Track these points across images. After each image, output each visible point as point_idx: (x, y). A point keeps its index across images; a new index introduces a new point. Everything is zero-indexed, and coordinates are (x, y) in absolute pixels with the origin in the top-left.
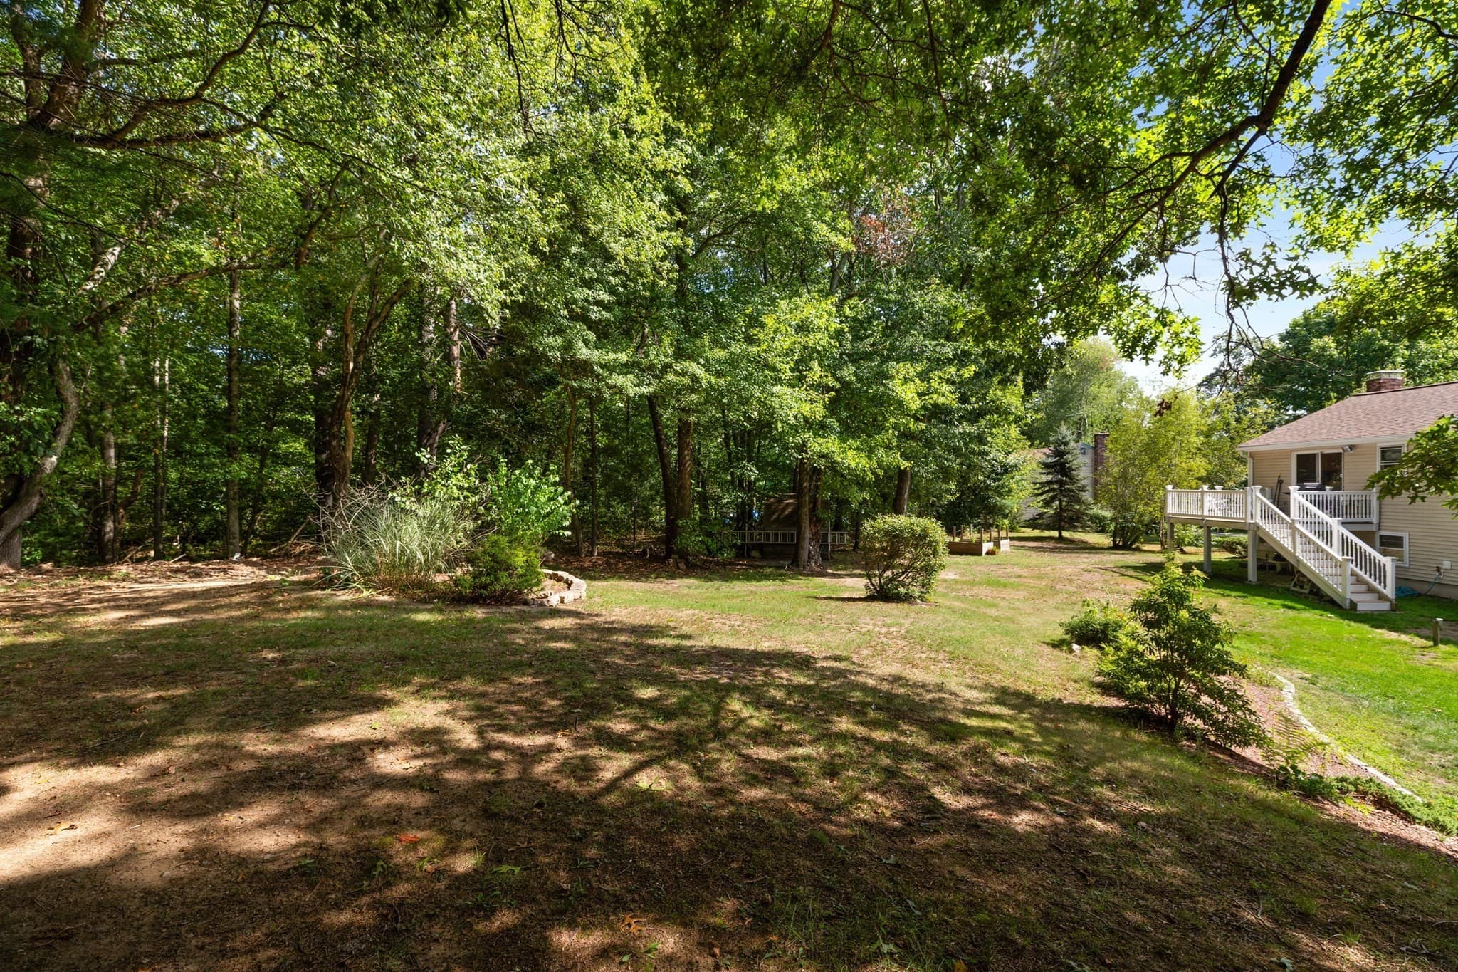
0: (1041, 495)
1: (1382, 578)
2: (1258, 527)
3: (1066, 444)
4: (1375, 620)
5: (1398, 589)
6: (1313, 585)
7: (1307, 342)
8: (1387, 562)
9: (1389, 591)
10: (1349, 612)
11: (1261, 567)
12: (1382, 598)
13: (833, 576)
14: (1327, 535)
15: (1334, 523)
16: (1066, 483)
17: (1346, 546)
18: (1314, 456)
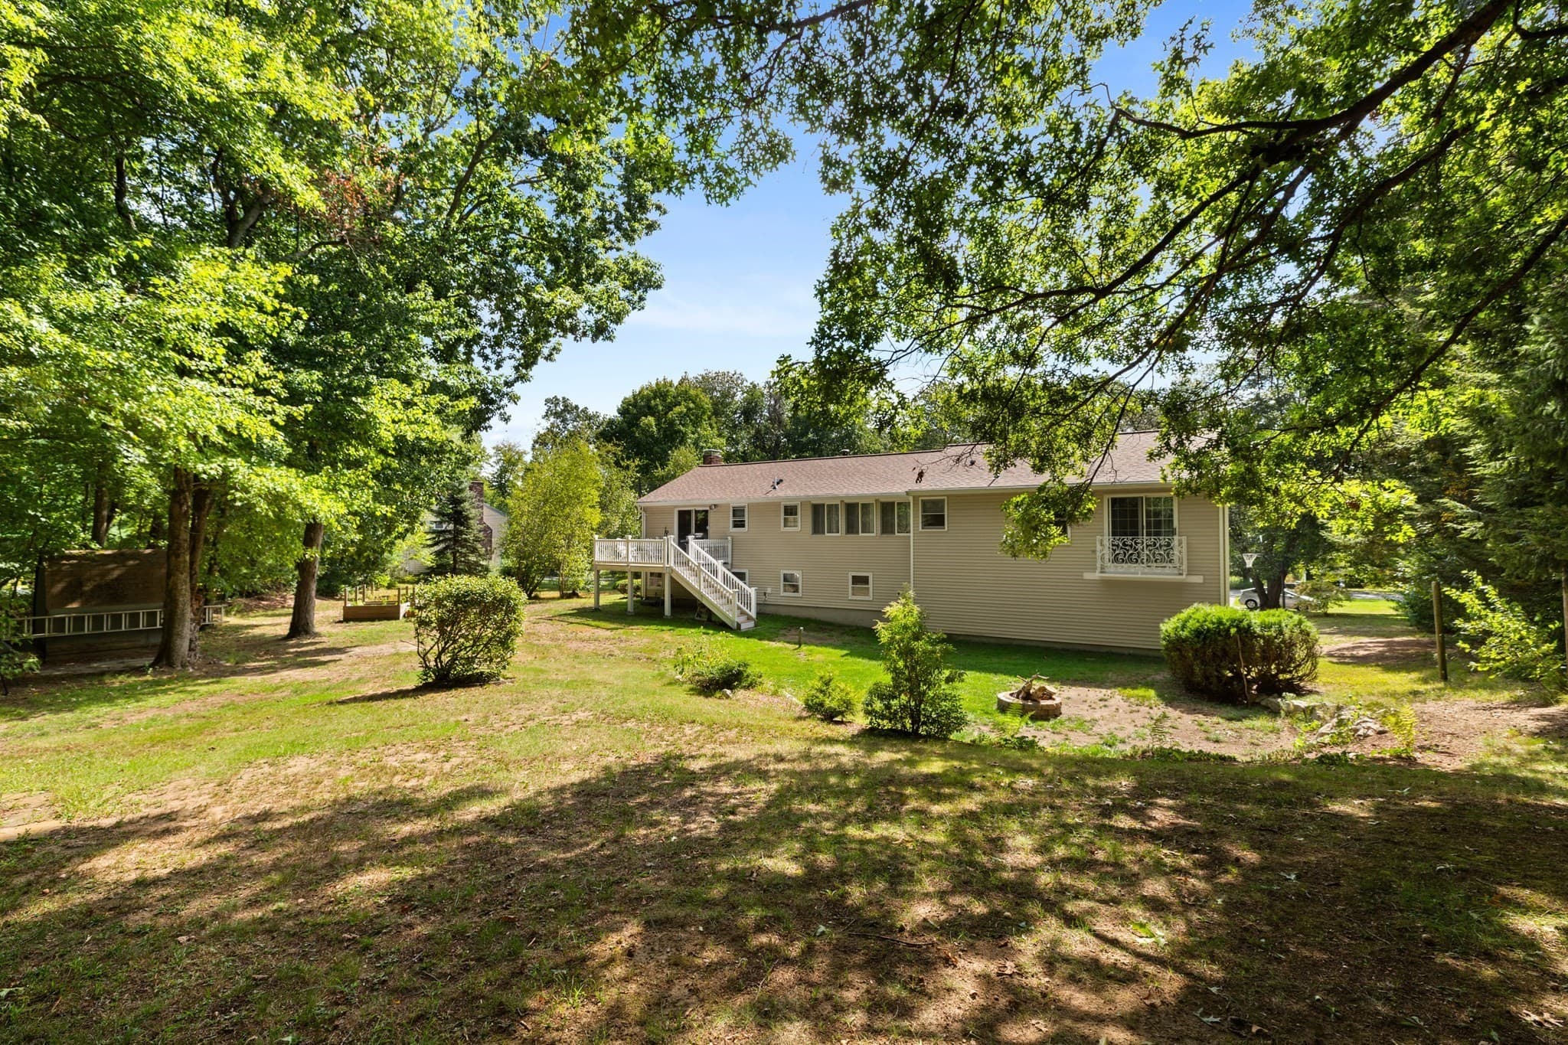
0: (436, 544)
1: (749, 605)
2: (672, 570)
3: (461, 491)
4: (748, 634)
5: (758, 614)
6: (709, 611)
7: (637, 418)
8: (752, 591)
9: (753, 614)
10: (736, 630)
11: (674, 605)
12: (749, 618)
13: (260, 671)
14: (715, 572)
15: (719, 564)
16: (462, 532)
17: (725, 579)
18: (689, 512)
